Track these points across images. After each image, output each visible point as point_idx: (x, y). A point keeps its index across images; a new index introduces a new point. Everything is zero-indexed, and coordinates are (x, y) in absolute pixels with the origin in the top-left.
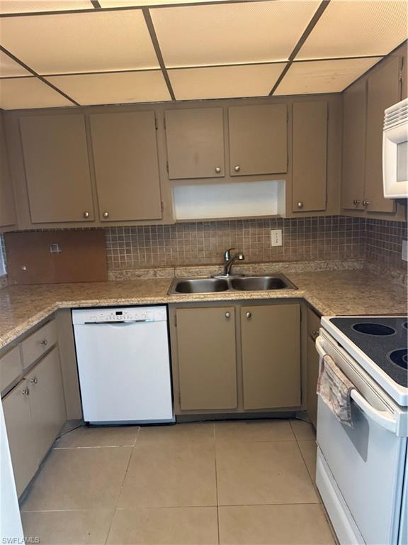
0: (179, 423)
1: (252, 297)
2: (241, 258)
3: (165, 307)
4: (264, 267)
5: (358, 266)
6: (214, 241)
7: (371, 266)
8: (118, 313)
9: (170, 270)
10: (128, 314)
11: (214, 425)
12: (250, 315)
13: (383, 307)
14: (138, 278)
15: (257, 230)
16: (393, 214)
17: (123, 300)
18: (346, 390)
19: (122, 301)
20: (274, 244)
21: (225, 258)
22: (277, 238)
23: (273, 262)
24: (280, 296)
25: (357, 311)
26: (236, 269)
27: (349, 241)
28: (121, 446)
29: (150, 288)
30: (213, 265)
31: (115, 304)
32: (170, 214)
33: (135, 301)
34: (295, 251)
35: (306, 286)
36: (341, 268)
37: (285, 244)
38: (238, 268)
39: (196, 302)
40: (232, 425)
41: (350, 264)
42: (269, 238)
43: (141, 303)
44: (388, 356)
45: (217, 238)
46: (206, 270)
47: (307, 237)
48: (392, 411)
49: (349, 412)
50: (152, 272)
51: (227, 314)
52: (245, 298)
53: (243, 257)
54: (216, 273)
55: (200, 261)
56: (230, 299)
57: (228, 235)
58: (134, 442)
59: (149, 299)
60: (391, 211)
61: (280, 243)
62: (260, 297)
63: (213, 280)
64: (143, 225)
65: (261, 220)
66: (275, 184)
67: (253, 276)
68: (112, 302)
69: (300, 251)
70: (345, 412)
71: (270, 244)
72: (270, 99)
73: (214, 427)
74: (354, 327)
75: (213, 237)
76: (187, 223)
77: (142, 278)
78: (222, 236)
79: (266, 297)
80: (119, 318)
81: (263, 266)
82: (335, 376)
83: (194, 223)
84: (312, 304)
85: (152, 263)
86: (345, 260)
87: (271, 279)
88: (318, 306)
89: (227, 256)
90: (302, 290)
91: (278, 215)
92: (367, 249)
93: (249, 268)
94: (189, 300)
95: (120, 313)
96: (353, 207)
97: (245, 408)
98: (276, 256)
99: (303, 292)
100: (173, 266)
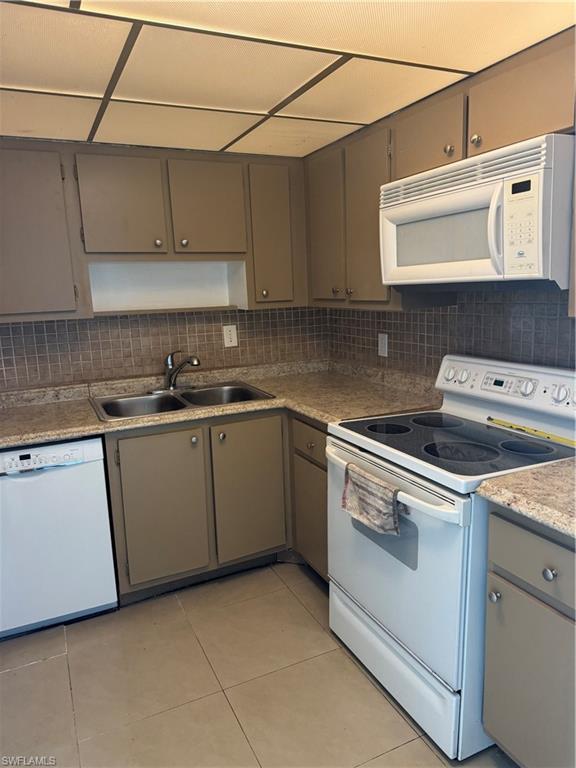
0: (125, 606)
1: (225, 412)
2: (195, 363)
3: (100, 440)
4: (217, 375)
5: (322, 367)
6: (146, 342)
7: (338, 366)
8: (23, 458)
9: (82, 387)
10: (40, 457)
11: (176, 596)
12: (224, 436)
13: (381, 407)
14: (29, 405)
15: (205, 327)
16: (386, 303)
17: (32, 435)
18: (391, 495)
19: (31, 438)
20: (227, 344)
21: (167, 365)
22: (230, 336)
23: (227, 367)
24: (259, 408)
25: (359, 414)
26: (182, 379)
27: (311, 338)
28: (45, 659)
29: (62, 415)
30: (147, 376)
31: (20, 443)
32: (88, 303)
33: (52, 435)
34: (253, 352)
35: (283, 393)
36: (306, 371)
37: (241, 343)
38: (184, 378)
39: (148, 427)
40: (201, 590)
41: (315, 365)
42: (220, 336)
43: (63, 437)
44: (423, 451)
45: (151, 338)
46: (139, 384)
47: (266, 334)
48: (452, 502)
49: (394, 519)
50: (51, 392)
51: (194, 439)
52: (216, 414)
53: (198, 361)
54: (153, 387)
55: (126, 371)
56: (197, 417)
57: (166, 334)
58: (65, 648)
59: (75, 429)
60: (385, 299)
61: (235, 343)
62: (235, 412)
63: (153, 397)
64: (55, 319)
65: (209, 312)
66: (223, 267)
67: (205, 387)
68: (13, 441)
69: (259, 351)
70: (391, 519)
71: (222, 344)
72: (221, 156)
73: (178, 599)
74: (369, 428)
75: (144, 336)
76: (106, 317)
77: (34, 403)
78: (158, 335)
79: (243, 410)
80: (26, 465)
81: (216, 373)
82: (370, 484)
83: (116, 317)
84: (302, 412)
85: (50, 378)
86: (309, 361)
87: (231, 390)
88: (314, 413)
89: (170, 363)
90: (280, 398)
91: (231, 306)
92: (332, 347)
93: (198, 378)
94: (138, 425)
95: (27, 457)
96: (331, 296)
97: (221, 562)
98: (231, 359)
99: (283, 400)
100: (84, 382)
